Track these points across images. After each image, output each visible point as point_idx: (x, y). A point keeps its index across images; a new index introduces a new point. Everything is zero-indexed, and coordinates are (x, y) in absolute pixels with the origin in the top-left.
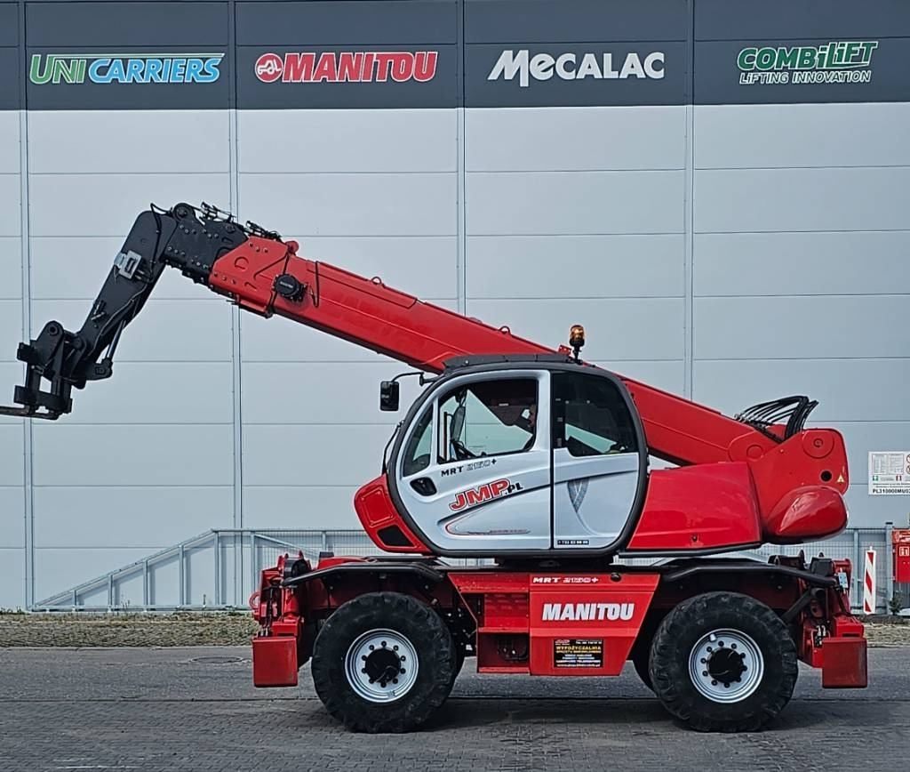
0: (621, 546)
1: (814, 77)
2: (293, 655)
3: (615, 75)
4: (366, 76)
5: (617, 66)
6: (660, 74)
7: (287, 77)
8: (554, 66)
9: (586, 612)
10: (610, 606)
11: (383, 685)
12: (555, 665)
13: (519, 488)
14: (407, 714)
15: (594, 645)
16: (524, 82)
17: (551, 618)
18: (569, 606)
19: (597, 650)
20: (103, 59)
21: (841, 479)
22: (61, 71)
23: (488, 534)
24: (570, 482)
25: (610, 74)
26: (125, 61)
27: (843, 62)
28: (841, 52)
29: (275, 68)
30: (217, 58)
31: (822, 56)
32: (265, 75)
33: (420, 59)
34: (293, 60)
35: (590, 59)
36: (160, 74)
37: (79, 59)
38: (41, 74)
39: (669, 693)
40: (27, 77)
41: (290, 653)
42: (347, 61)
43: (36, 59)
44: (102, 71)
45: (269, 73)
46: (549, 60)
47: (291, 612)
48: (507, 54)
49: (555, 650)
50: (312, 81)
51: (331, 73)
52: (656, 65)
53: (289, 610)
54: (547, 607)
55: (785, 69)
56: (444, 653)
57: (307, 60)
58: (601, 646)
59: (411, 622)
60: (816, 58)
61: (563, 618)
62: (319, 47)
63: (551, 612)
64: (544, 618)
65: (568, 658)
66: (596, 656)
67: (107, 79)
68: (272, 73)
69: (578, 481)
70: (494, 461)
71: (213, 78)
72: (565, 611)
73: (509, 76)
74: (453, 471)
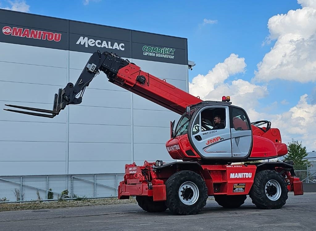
0: (249, 156)
1: (161, 56)
2: (165, 191)
3: (111, 48)
5: (112, 45)
6: (123, 49)
7: (13, 34)
8: (95, 43)
9: (240, 175)
10: (247, 174)
11: (187, 200)
12: (233, 192)
13: (223, 139)
14: (197, 208)
15: (243, 185)
16: (87, 46)
17: (232, 178)
18: (236, 174)
19: (243, 187)
21: (280, 142)
23: (216, 152)
24: (235, 138)
25: (110, 47)
27: (167, 53)
28: (167, 50)
31: (163, 51)
32: (6, 32)
33: (56, 35)
34: (15, 30)
35: (104, 42)
39: (262, 199)
41: (164, 190)
42: (33, 32)
46: (94, 41)
47: (155, 178)
48: (82, 38)
49: (234, 187)
50: (21, 36)
51: (28, 35)
52: (122, 47)
53: (155, 177)
54: (231, 174)
55: (154, 53)
56: (206, 188)
57: (20, 30)
58: (245, 185)
59: (197, 179)
60: (161, 51)
61: (235, 178)
62: (24, 27)
63: (232, 176)
64: (231, 178)
65: (237, 189)
66: (243, 189)
68: (8, 32)
69: (237, 137)
70: (216, 131)
72: (236, 175)
73: (82, 44)
74: (206, 134)
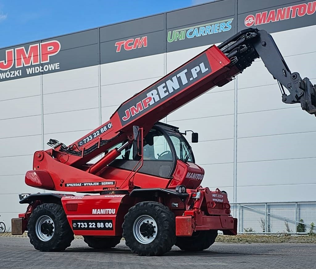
4: (287, 17)
7: (256, 23)
20: (191, 29)
22: (177, 36)
26: (198, 28)
29: (252, 20)
30: (231, 20)
32: (248, 24)
33: (310, 5)
36: (210, 31)
37: (183, 30)
38: (171, 39)
40: (166, 41)
42: (280, 12)
43: (170, 33)
44: (191, 34)
45: (250, 23)
50: (266, 23)
51: (273, 19)
67: (192, 36)
68: (251, 22)
71: (230, 28)
